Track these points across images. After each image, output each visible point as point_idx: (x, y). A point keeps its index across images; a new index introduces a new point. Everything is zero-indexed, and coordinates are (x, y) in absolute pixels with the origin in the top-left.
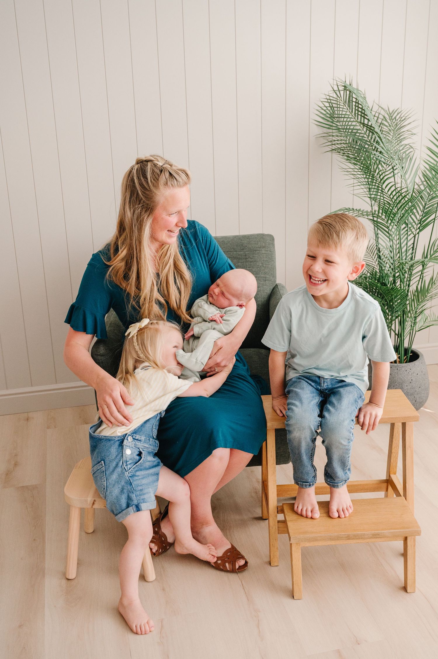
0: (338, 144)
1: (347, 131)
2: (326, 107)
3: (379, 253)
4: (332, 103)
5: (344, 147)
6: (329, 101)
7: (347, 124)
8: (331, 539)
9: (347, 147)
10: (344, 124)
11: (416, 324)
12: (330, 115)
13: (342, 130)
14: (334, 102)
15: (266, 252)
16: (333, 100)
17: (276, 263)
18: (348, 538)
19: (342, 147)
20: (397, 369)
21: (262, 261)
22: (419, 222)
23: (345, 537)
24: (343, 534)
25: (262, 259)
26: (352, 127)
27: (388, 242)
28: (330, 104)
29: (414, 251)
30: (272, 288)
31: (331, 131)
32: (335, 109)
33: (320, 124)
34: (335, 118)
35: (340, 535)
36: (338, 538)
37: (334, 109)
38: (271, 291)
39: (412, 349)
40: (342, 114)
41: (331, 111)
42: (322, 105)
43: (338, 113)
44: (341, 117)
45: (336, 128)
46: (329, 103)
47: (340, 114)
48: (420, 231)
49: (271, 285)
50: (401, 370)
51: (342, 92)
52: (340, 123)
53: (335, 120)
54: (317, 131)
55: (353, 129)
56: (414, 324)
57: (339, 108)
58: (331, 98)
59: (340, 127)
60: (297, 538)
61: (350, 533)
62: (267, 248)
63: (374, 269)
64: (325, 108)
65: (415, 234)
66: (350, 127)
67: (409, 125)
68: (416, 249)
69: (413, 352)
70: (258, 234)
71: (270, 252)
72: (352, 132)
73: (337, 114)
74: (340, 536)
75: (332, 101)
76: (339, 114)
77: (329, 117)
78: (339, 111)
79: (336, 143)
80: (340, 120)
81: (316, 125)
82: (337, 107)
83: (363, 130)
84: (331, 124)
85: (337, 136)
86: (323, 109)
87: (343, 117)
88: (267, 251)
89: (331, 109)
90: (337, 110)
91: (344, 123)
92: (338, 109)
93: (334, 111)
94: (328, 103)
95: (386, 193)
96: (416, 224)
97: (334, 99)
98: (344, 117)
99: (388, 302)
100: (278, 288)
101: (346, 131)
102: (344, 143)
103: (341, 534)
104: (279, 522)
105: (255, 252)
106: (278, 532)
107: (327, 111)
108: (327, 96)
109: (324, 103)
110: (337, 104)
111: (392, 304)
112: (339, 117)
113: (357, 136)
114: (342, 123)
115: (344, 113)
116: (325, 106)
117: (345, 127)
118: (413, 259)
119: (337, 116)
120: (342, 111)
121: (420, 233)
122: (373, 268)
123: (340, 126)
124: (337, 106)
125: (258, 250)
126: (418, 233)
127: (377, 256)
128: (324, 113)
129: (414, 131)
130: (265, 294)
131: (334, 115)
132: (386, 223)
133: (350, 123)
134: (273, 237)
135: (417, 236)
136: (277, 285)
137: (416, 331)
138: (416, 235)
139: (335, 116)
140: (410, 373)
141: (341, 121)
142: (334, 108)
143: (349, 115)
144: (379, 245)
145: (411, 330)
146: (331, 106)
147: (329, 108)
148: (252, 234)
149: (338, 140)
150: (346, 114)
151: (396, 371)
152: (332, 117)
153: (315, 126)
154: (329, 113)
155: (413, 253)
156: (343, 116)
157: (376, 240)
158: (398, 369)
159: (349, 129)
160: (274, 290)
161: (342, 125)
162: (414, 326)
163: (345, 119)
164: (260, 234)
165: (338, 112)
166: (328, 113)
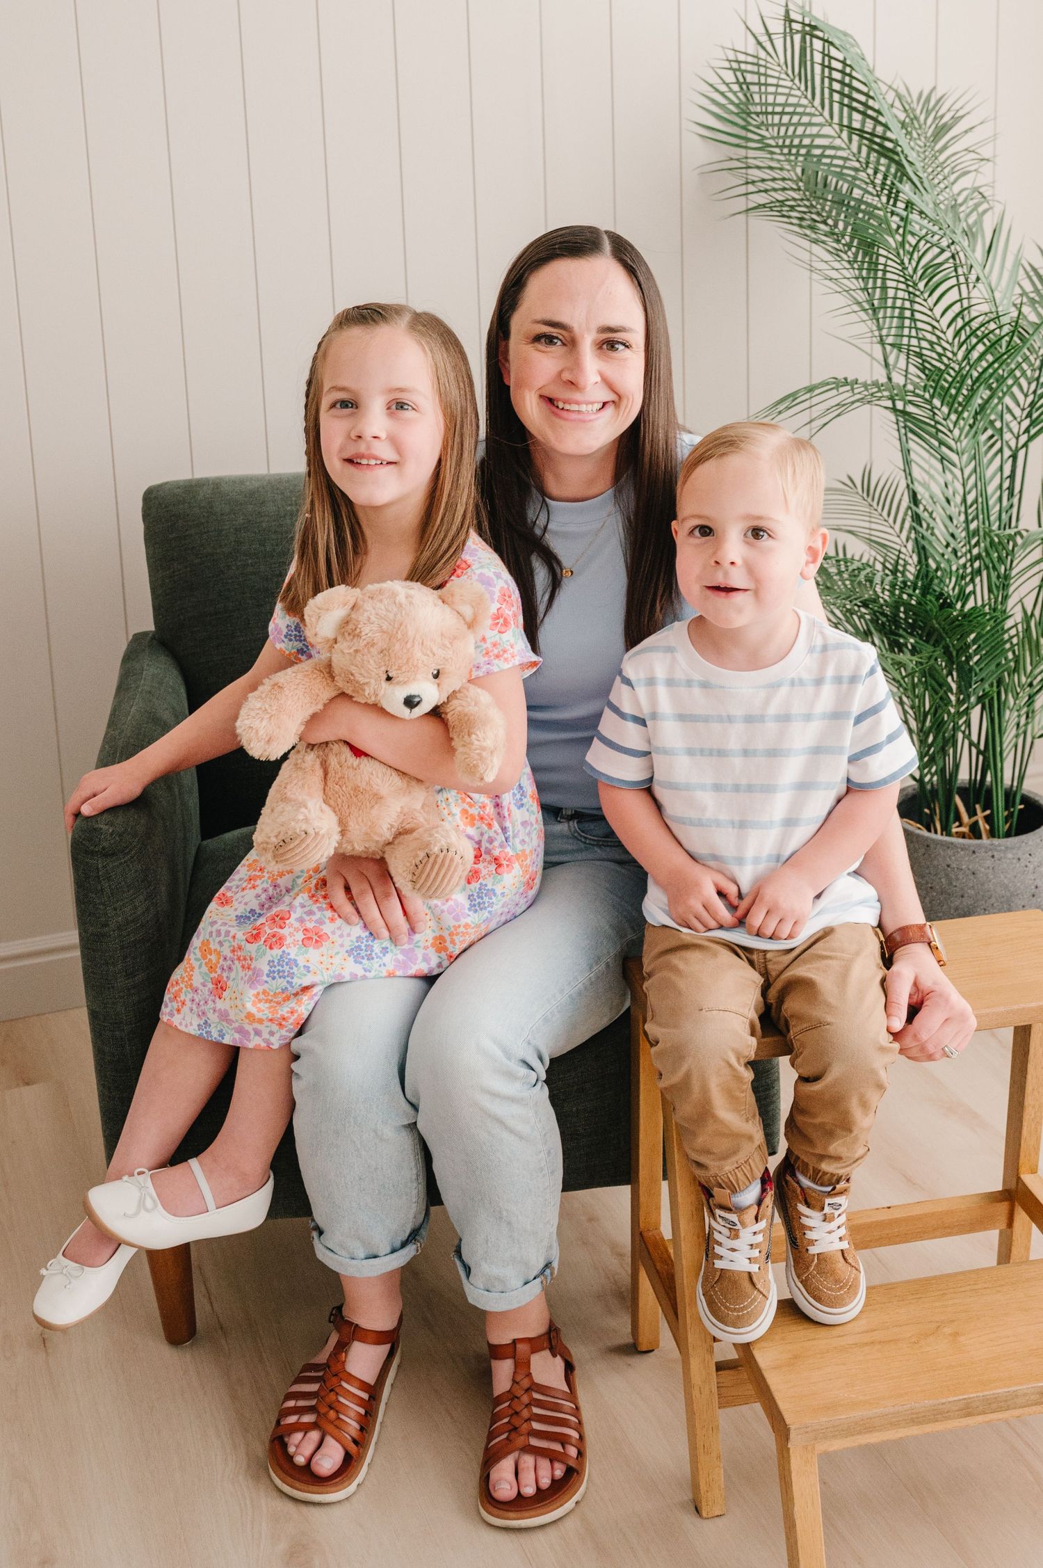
0: (775, 190)
1: (794, 151)
2: (727, 84)
3: (914, 508)
4: (743, 72)
5: (794, 199)
6: (735, 65)
7: (790, 132)
8: (916, 1419)
9: (802, 200)
10: (782, 133)
11: (1033, 718)
12: (737, 106)
13: (777, 150)
14: (749, 67)
16: (746, 63)
18: (968, 1410)
19: (788, 200)
20: (993, 856)
22: (1026, 412)
23: (957, 1408)
24: (951, 1399)
26: (806, 141)
27: (939, 473)
28: (739, 74)
29: (1016, 500)
31: (742, 152)
32: (754, 88)
33: (710, 135)
34: (754, 116)
35: (943, 1404)
36: (938, 1414)
37: (748, 89)
39: (1024, 792)
40: (774, 104)
41: (740, 95)
42: (715, 80)
43: (764, 101)
44: (773, 113)
45: (760, 145)
46: (735, 70)
47: (770, 104)
48: (1031, 439)
50: (1005, 858)
51: (779, 43)
52: (770, 129)
53: (754, 123)
54: (702, 153)
55: (811, 146)
56: (1027, 717)
57: (766, 85)
58: (742, 57)
59: (772, 142)
60: (809, 1429)
61: (971, 1396)
63: (902, 556)
64: (723, 88)
65: (1014, 448)
66: (801, 141)
67: (970, 134)
68: (1021, 492)
69: (1026, 800)
72: (808, 154)
73: (761, 104)
74: (941, 1407)
75: (743, 66)
76: (767, 104)
77: (737, 114)
78: (767, 93)
79: (769, 188)
80: (770, 122)
81: (701, 135)
82: (759, 84)
83: (849, 149)
84: (743, 133)
85: (771, 168)
86: (717, 90)
87: (777, 113)
89: (742, 88)
90: (760, 93)
91: (783, 129)
92: (763, 88)
93: (748, 95)
94: (731, 72)
95: (942, 332)
96: (1015, 418)
97: (750, 59)
98: (782, 113)
99: (954, 653)
101: (790, 153)
102: (792, 189)
103: (944, 1401)
104: (720, 1367)
106: (719, 1403)
107: (730, 95)
108: (727, 51)
109: (719, 71)
110: (758, 73)
111: (964, 658)
112: (767, 113)
113: (825, 164)
114: (776, 129)
115: (781, 99)
116: (724, 82)
117: (788, 142)
118: (1013, 524)
119: (758, 109)
120: (776, 94)
121: (1031, 445)
122: (897, 553)
123: (773, 138)
124: (757, 81)
126: (1026, 445)
127: (909, 519)
128: (723, 101)
129: (986, 152)
131: (750, 107)
132: (945, 420)
133: (800, 130)
135: (1021, 454)
137: (1033, 738)
138: (1017, 450)
139: (752, 108)
140: (1031, 867)
141: (773, 125)
142: (751, 87)
143: (805, 107)
144: (916, 484)
145: (1017, 736)
146: (741, 80)
147: (736, 88)
149: (774, 180)
150: (785, 105)
151: (989, 863)
152: (744, 112)
153: (698, 139)
154: (737, 101)
155: (1012, 506)
156: (778, 109)
157: (905, 471)
158: (996, 856)
159: (800, 146)
161: (776, 135)
162: (1027, 724)
163: (786, 119)
165: (763, 97)
166: (732, 103)
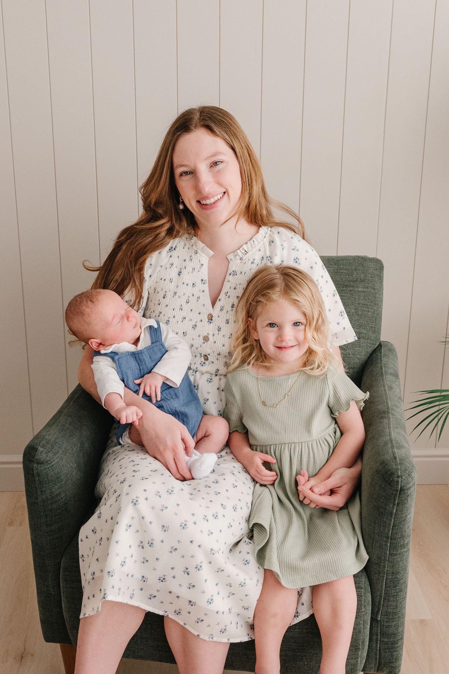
15: (365, 290)
17: (382, 309)
21: (357, 305)
25: (357, 302)
30: (370, 350)
38: (368, 355)
49: (369, 345)
62: (368, 283)
70: (356, 256)
71: (372, 291)
88: (367, 288)
100: (381, 353)
105: (345, 288)
125: (353, 287)
130: (357, 361)
134: (382, 264)
136: (380, 345)
148: (345, 257)
160: (374, 355)
164: (359, 257)
